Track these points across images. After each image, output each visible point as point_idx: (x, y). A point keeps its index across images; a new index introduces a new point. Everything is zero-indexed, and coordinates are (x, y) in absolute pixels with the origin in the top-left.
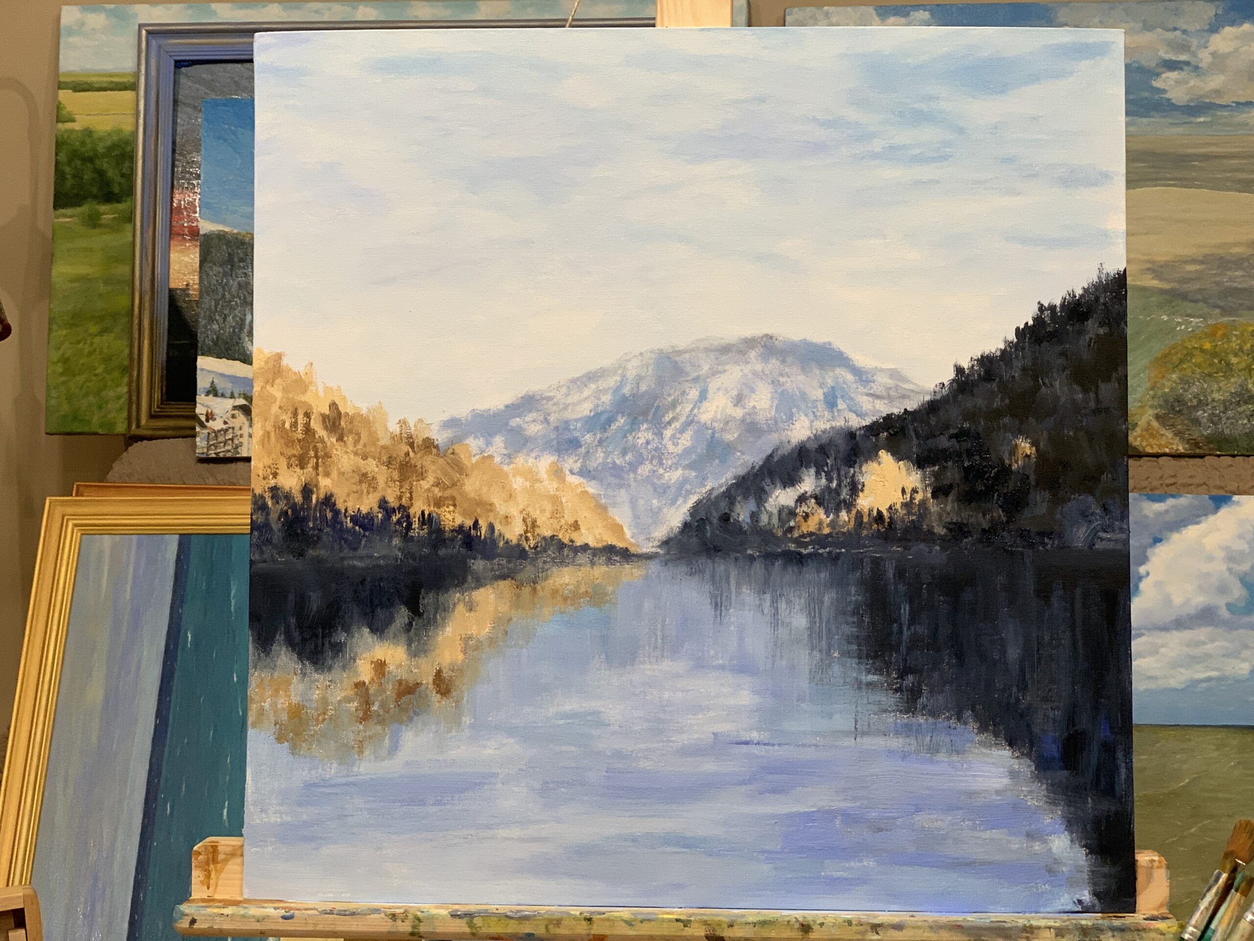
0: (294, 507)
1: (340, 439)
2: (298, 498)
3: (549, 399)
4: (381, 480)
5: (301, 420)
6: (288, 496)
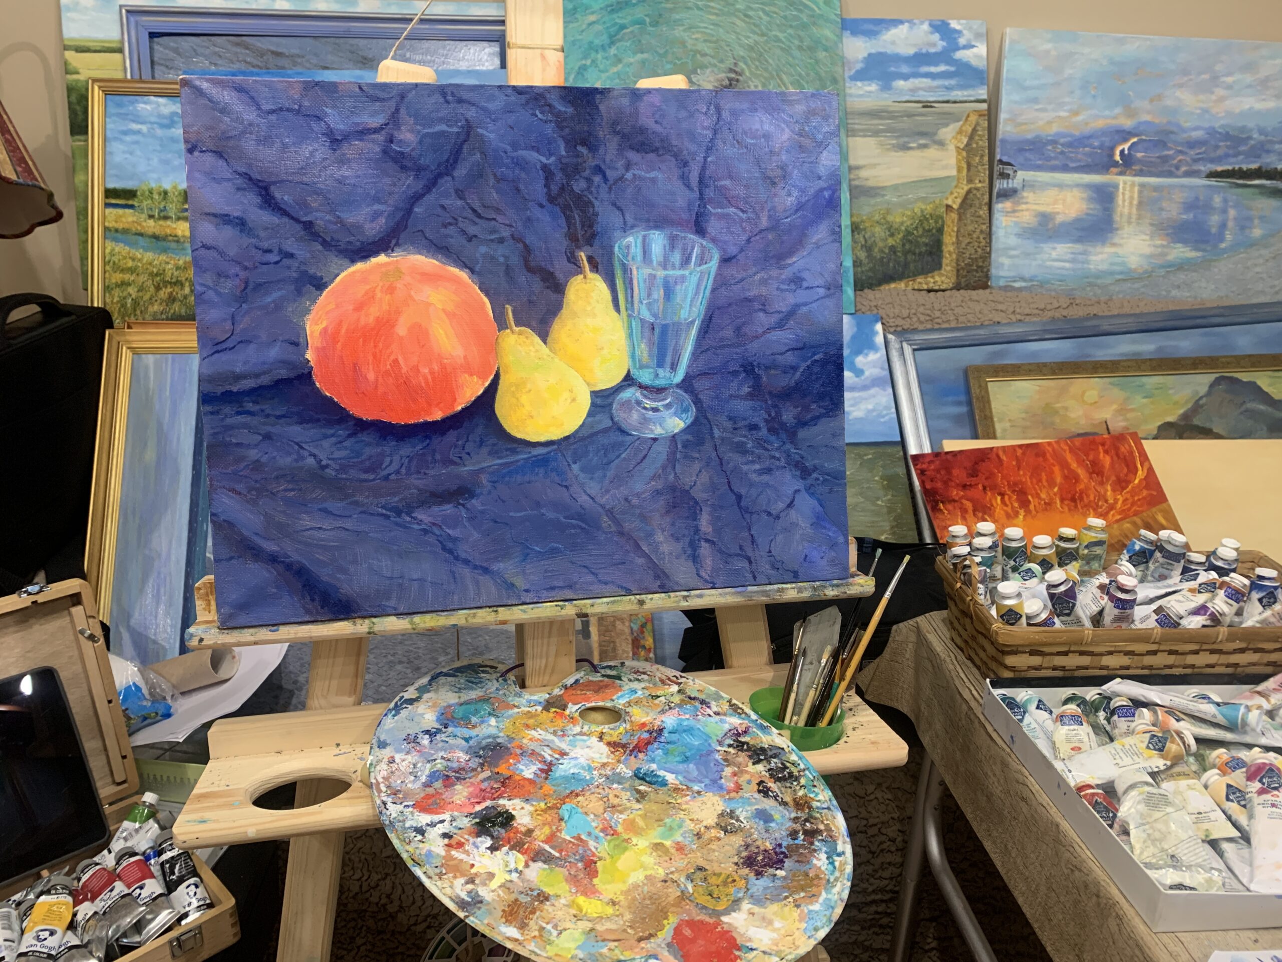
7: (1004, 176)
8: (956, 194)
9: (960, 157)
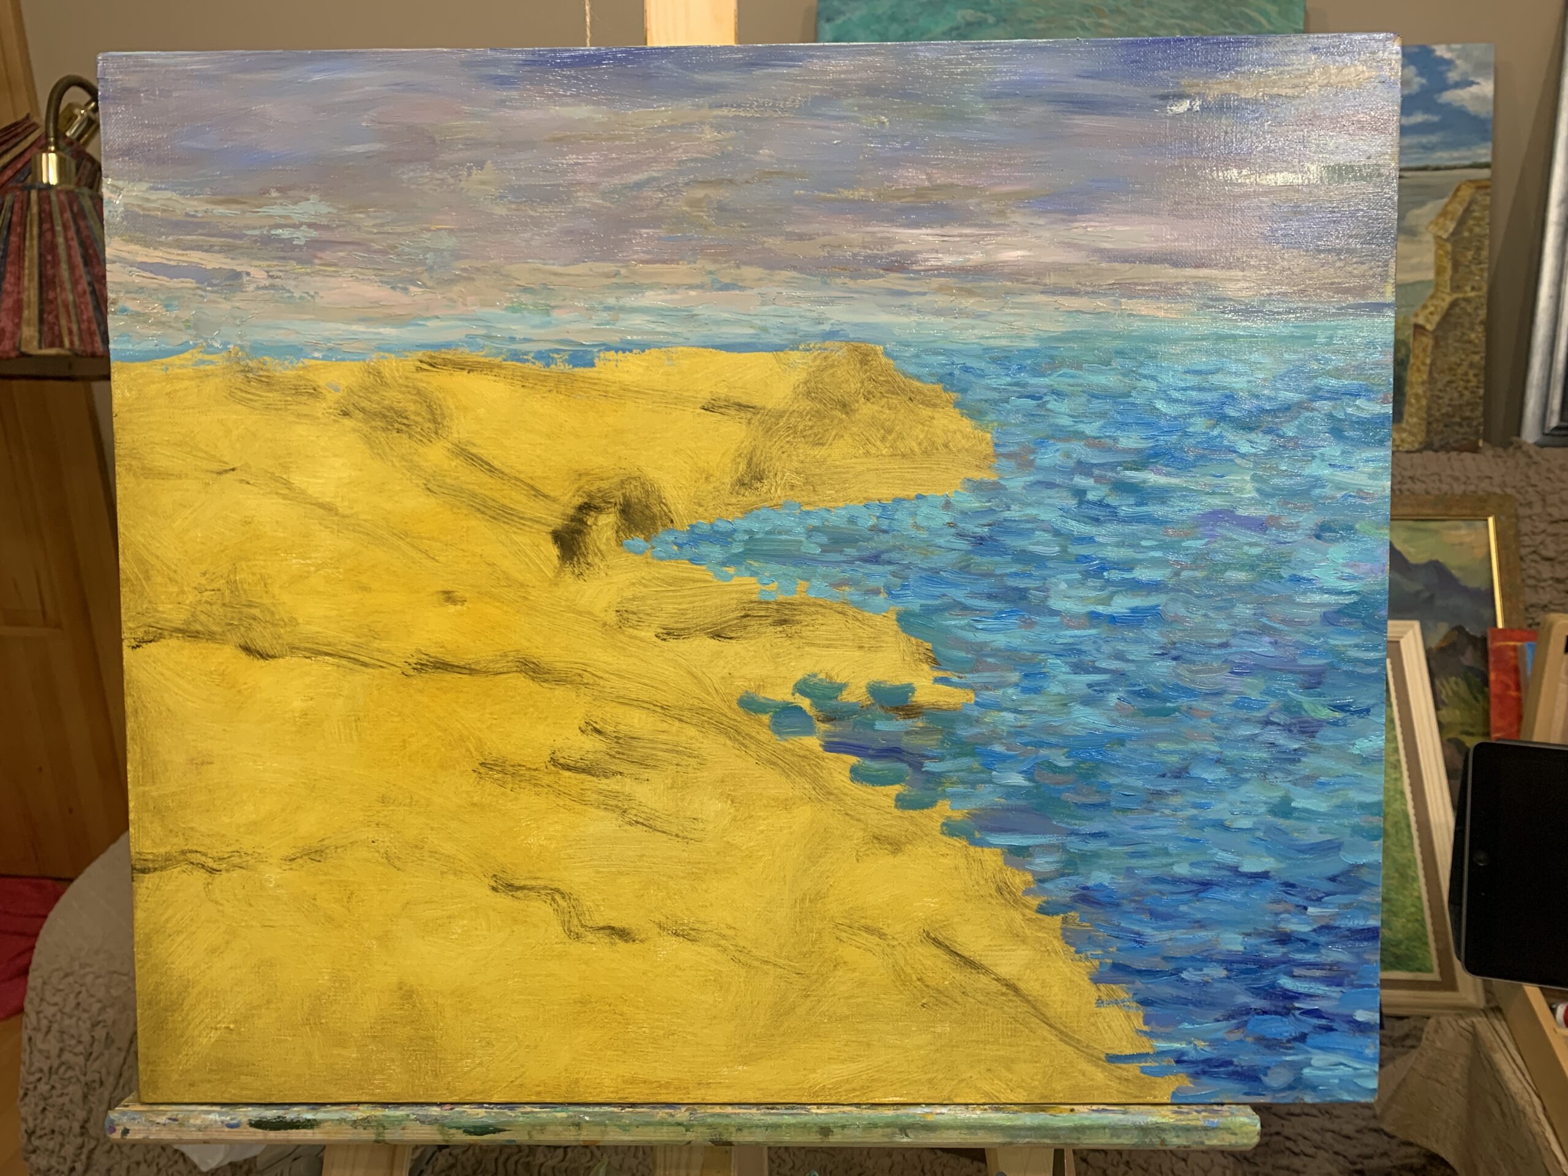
8: (1432, 309)
9: (1441, 252)
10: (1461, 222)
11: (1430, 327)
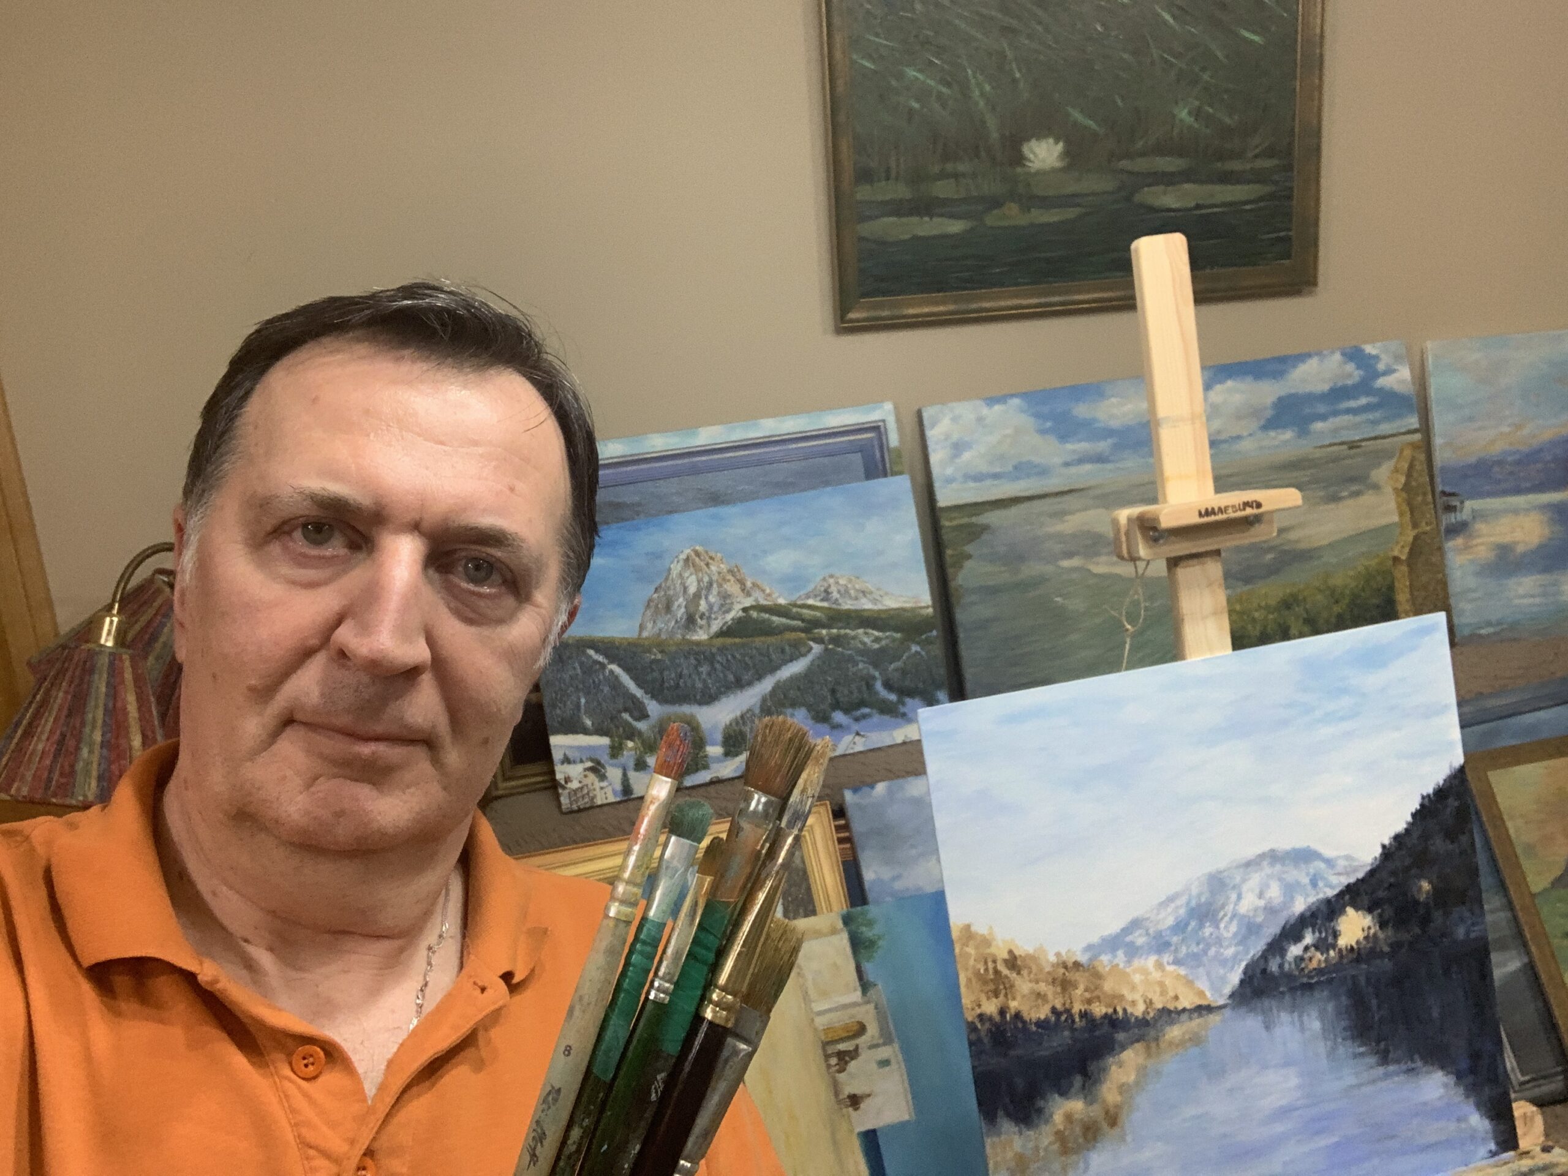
0: (996, 1025)
1: (1019, 973)
2: (997, 1018)
3: (1147, 919)
4: (1050, 996)
5: (990, 965)
6: (990, 1019)
7: (1450, 509)
8: (1402, 544)
9: (1400, 499)
10: (1409, 475)
11: (1404, 557)
